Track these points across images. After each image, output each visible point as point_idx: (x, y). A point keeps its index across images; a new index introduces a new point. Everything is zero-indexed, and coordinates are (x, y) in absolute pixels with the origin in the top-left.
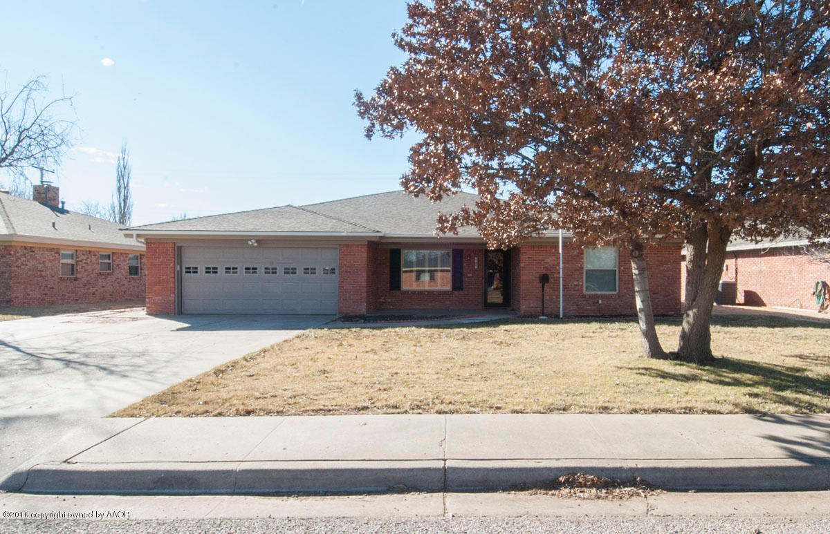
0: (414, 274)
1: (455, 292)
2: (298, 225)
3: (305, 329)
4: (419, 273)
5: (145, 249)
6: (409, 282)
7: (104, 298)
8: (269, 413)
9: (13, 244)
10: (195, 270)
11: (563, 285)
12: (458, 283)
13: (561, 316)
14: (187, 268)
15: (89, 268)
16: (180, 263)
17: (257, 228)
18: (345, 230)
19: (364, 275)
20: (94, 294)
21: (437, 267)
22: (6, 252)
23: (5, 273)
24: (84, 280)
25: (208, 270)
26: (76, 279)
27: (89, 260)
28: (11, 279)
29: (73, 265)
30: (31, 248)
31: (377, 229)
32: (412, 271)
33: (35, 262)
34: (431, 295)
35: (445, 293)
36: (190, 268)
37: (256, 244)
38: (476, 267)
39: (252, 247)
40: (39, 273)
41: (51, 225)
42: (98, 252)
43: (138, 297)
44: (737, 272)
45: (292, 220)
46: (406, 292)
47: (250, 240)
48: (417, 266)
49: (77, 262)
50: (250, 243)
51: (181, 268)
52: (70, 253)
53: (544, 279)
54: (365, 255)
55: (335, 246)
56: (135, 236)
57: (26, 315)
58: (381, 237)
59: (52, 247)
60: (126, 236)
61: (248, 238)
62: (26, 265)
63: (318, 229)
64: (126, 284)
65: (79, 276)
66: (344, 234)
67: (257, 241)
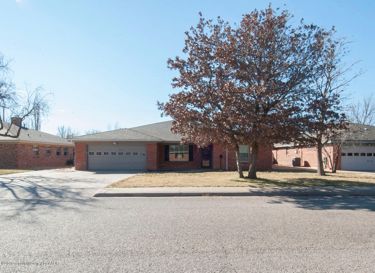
0: (174, 154)
1: (190, 162)
2: (131, 137)
3: (138, 173)
4: (177, 154)
5: (75, 146)
6: (172, 158)
7: (48, 165)
8: (140, 187)
9: (18, 144)
10: (93, 153)
11: (228, 159)
12: (191, 158)
13: (227, 170)
14: (90, 153)
15: (43, 153)
16: (87, 151)
17: (117, 138)
18: (149, 139)
19: (156, 155)
20: (44, 163)
21: (183, 151)
22: (15, 147)
23: (15, 154)
24: (41, 158)
25: (97, 154)
26: (38, 157)
27: (42, 150)
28: (17, 157)
29: (37, 151)
30: (24, 145)
31: (160, 138)
32: (173, 153)
33: (25, 150)
34: (181, 163)
35: (186, 162)
36: (91, 153)
37: (116, 144)
38: (198, 152)
39: (114, 145)
40: (26, 154)
41: (27, 135)
42: (46, 146)
43: (59, 164)
44: (302, 154)
45: (128, 135)
46: (171, 162)
47: (114, 142)
48: (176, 151)
49: (39, 150)
50: (114, 143)
51: (88, 153)
52: (36, 146)
53: (221, 156)
54: (156, 148)
55: (145, 145)
56: (72, 141)
57: (33, 170)
58: (162, 141)
59: (30, 144)
60: (68, 141)
61: (113, 142)
62: (22, 151)
63: (139, 138)
64: (55, 159)
65: (39, 156)
66: (149, 140)
67: (116, 143)
